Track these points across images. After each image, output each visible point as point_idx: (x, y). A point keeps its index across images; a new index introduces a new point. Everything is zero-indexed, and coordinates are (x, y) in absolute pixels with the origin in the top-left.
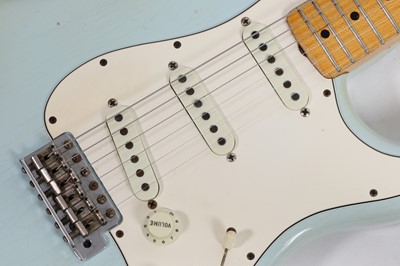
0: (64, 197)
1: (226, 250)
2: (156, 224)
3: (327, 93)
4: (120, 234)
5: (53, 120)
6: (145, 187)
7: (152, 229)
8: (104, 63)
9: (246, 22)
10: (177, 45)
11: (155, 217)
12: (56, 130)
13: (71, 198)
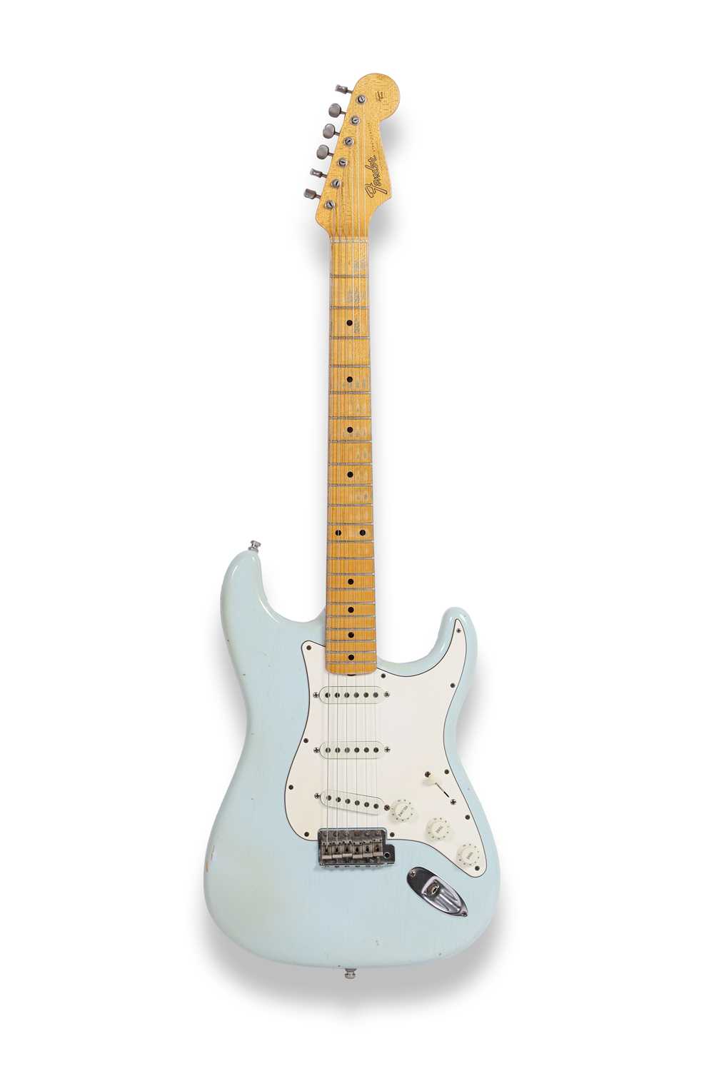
0: (356, 854)
1: (436, 784)
2: (401, 813)
3: (383, 676)
4: (392, 835)
5: (307, 834)
6: (376, 806)
7: (403, 817)
8: (291, 787)
9: (316, 695)
10: (306, 741)
11: (398, 811)
12: (314, 836)
13: (357, 850)
